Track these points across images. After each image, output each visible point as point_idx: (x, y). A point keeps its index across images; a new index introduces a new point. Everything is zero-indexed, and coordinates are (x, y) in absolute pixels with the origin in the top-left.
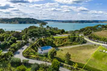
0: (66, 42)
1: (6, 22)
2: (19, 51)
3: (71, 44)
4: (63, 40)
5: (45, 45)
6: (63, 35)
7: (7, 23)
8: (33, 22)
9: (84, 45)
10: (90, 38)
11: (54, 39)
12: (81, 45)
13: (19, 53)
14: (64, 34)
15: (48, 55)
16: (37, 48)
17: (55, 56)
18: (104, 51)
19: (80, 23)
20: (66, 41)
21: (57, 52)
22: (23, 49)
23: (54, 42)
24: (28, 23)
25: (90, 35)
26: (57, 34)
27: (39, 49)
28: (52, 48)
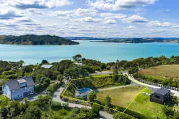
0: (107, 82)
1: (11, 43)
2: (55, 93)
3: (113, 85)
4: (104, 79)
5: (83, 86)
6: (103, 72)
7: (13, 43)
8: (56, 42)
9: (127, 86)
10: (136, 77)
11: (92, 78)
12: (124, 86)
13: (56, 96)
14: (105, 70)
15: (88, 98)
16: (74, 91)
17: (95, 100)
18: (147, 94)
19: (132, 43)
20: (107, 80)
21: (97, 95)
22: (59, 91)
23: (93, 83)
24: (47, 44)
25: (136, 73)
26: (96, 70)
27: (76, 91)
28: (91, 90)
